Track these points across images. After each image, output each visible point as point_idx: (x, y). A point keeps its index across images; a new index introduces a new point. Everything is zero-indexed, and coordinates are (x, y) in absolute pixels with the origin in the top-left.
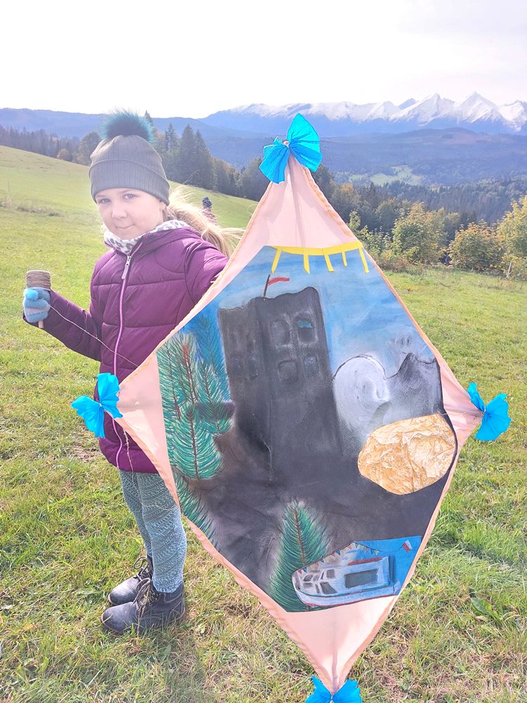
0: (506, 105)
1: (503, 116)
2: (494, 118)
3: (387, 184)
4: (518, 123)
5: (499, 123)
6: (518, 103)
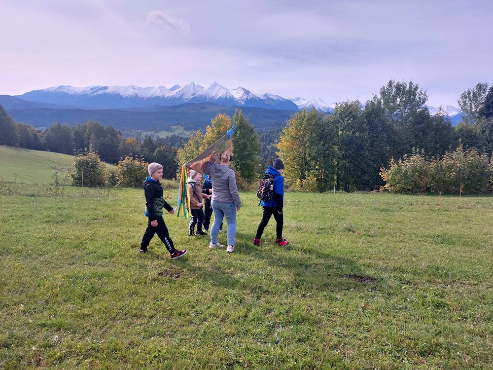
0: (234, 90)
1: (234, 96)
2: (228, 97)
3: (168, 137)
4: (242, 100)
5: (232, 99)
6: (240, 89)
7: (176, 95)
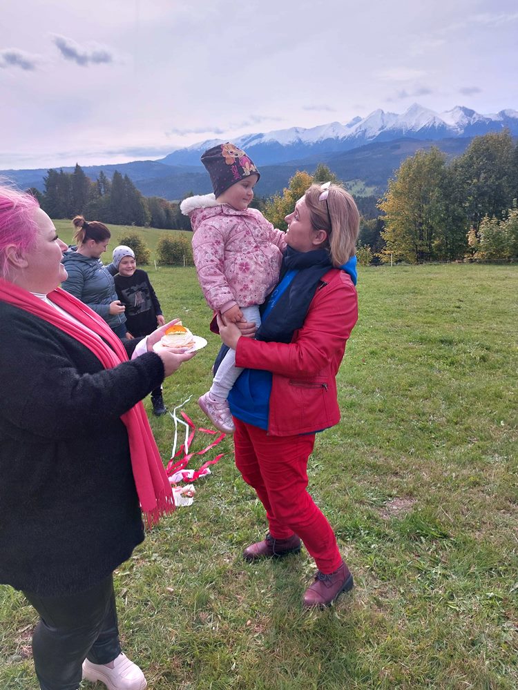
0: (447, 112)
1: (446, 122)
2: (437, 125)
4: (461, 127)
6: (457, 109)
7: (355, 133)
